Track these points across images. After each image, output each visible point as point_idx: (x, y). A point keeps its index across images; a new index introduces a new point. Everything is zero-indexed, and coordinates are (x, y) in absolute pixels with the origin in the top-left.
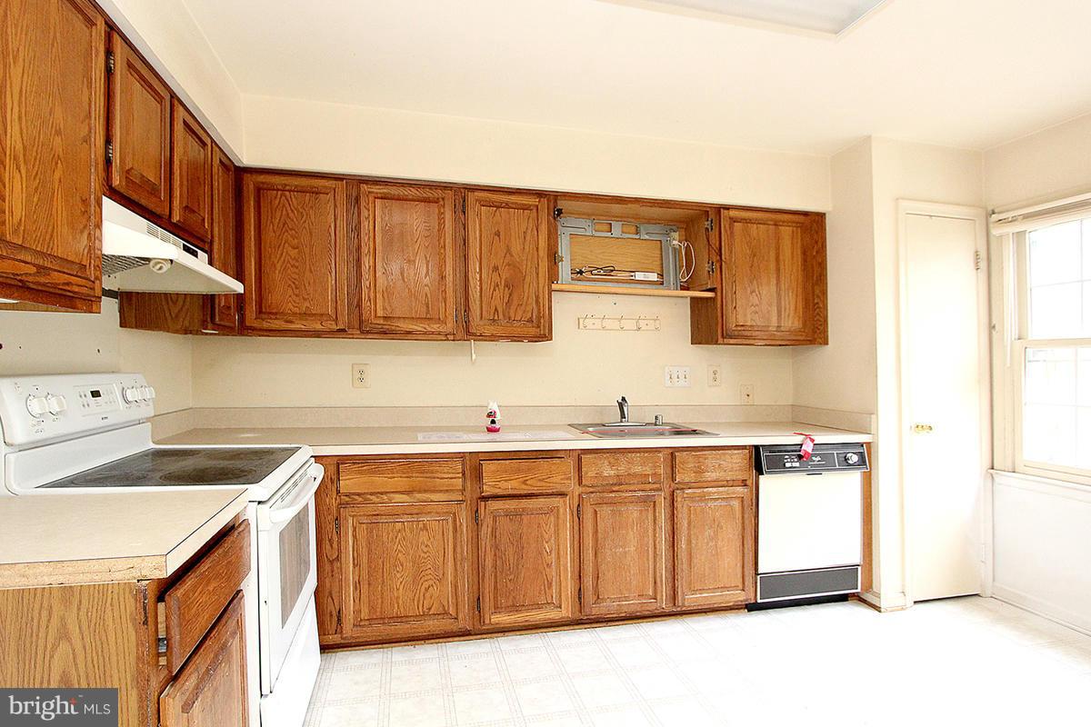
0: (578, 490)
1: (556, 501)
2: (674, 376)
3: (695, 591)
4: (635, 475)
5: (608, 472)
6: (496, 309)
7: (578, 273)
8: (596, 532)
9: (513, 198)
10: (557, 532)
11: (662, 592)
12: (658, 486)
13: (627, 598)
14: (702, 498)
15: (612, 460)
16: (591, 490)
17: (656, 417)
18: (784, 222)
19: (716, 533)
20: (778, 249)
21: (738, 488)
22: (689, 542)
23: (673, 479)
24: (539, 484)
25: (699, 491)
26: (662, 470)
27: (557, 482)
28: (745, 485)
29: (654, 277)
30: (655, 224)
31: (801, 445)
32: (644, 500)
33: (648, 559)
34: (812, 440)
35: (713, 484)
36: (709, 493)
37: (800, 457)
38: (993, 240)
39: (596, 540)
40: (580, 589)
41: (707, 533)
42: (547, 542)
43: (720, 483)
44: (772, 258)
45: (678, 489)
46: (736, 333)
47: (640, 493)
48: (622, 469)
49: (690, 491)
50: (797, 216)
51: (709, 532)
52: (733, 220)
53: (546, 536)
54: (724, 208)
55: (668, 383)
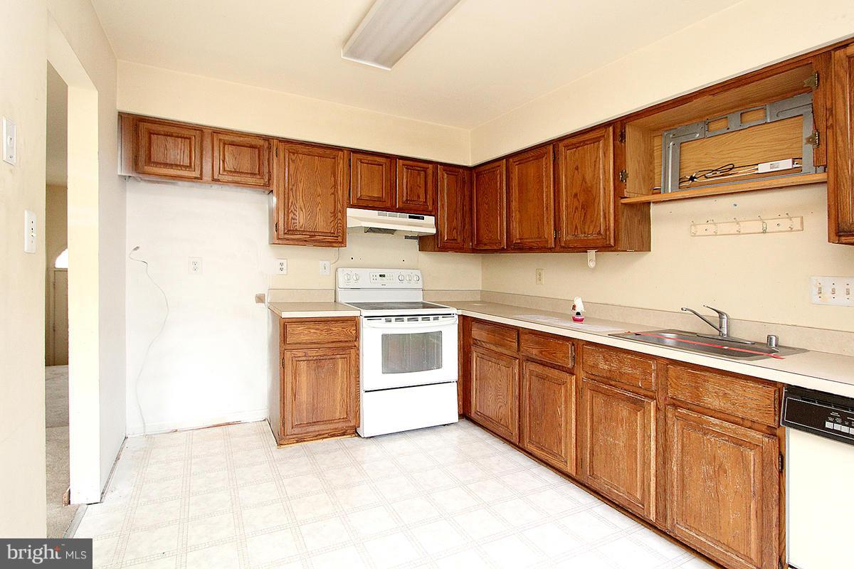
1: (565, 377)
2: (828, 291)
3: (689, 527)
4: (626, 375)
6: (576, 227)
7: (689, 180)
8: (592, 414)
9: (587, 136)
10: (566, 402)
12: (651, 393)
13: (617, 488)
14: (699, 425)
15: (606, 356)
16: (594, 378)
19: (716, 474)
22: (682, 468)
23: (667, 392)
24: (549, 356)
25: (696, 415)
30: (794, 95)
32: (633, 402)
33: (636, 462)
36: (709, 423)
39: (593, 422)
41: (703, 468)
42: (559, 407)
45: (671, 404)
47: (630, 395)
48: (615, 366)
49: (684, 411)
51: (707, 468)
53: (559, 402)
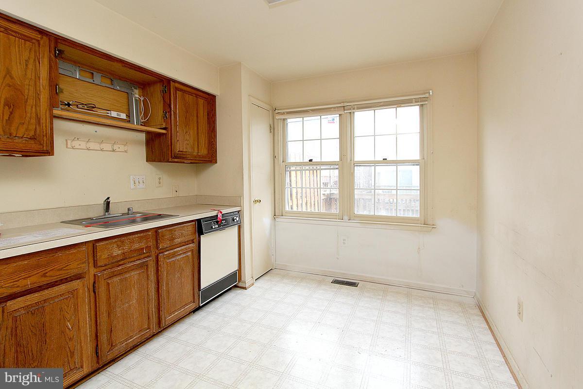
0: (93, 271)
1: (76, 284)
2: (137, 182)
3: (171, 314)
4: (135, 250)
5: (117, 252)
7: (66, 105)
8: (109, 298)
10: (76, 310)
11: (153, 323)
12: (148, 254)
13: (131, 337)
14: (174, 255)
15: (119, 243)
16: (104, 268)
17: (129, 209)
18: (200, 96)
19: (181, 274)
20: (197, 110)
21: (191, 245)
22: (167, 284)
23: (157, 247)
24: (58, 273)
25: (172, 251)
26: (151, 243)
27: (74, 268)
28: (193, 242)
29: (123, 116)
30: (125, 81)
31: (217, 216)
32: (141, 266)
33: (144, 305)
34: (221, 212)
35: (178, 246)
36: (177, 252)
37: (217, 222)
38: (276, 121)
39: (109, 304)
40: (97, 346)
41: (177, 276)
42: (68, 321)
43: (182, 244)
44: (195, 115)
45: (160, 253)
46: (179, 155)
47: (138, 262)
48: (126, 248)
49: (167, 253)
50: (205, 95)
51: (177, 275)
52: (177, 89)
53: (68, 316)
54: (173, 81)
55: (132, 186)
